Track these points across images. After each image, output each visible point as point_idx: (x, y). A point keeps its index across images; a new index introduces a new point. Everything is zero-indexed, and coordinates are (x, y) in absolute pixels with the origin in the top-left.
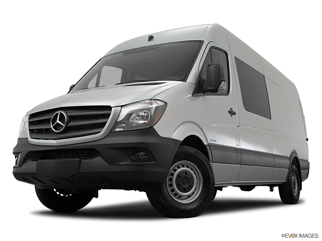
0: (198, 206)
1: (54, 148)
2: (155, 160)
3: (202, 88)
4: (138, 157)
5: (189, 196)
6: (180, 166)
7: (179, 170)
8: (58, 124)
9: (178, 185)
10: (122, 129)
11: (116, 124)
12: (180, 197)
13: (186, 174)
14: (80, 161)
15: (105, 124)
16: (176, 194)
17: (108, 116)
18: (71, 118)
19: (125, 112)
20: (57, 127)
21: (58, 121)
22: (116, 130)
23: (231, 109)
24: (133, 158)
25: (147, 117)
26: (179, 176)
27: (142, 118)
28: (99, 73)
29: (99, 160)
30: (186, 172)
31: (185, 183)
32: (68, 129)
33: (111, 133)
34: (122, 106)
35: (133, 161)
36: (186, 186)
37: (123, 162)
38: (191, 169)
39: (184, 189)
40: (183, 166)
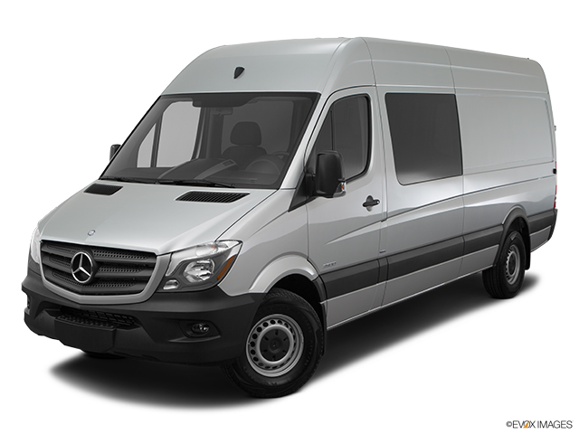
2: (220, 333)
3: (309, 189)
4: (197, 330)
5: (282, 365)
6: (269, 323)
7: (265, 330)
8: (81, 271)
9: (264, 352)
10: (173, 287)
11: (164, 280)
12: (268, 368)
13: (276, 334)
14: (114, 332)
15: (149, 278)
16: (261, 365)
17: (151, 267)
19: (178, 258)
22: (165, 288)
23: (369, 197)
24: (189, 333)
25: (211, 264)
26: (265, 337)
27: (205, 267)
28: (158, 122)
30: (277, 331)
31: (275, 346)
33: (158, 295)
34: (172, 253)
35: (188, 336)
36: (275, 351)
37: (173, 339)
38: (286, 325)
39: (274, 357)
40: (273, 322)
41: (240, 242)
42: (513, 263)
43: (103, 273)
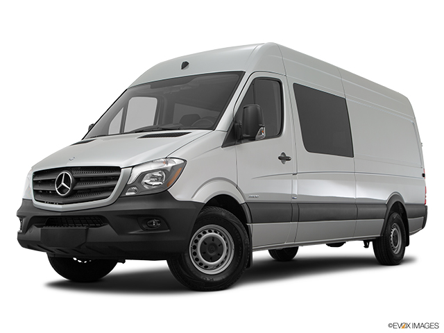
0: (227, 278)
1: (59, 214)
2: (169, 229)
4: (151, 225)
5: (218, 266)
6: (207, 231)
7: (204, 236)
8: (63, 186)
9: (203, 253)
10: (133, 193)
11: (126, 187)
12: (206, 267)
13: (213, 240)
14: (87, 230)
15: (114, 186)
16: (201, 264)
17: (117, 178)
18: (77, 180)
19: (137, 172)
20: (62, 189)
21: (63, 184)
22: (127, 194)
23: (283, 153)
25: (162, 177)
26: (204, 242)
27: (158, 179)
28: (125, 107)
29: (107, 228)
30: (213, 238)
31: (212, 250)
32: (74, 193)
33: (121, 198)
34: (133, 167)
35: (144, 230)
36: (212, 254)
37: (133, 231)
38: (221, 234)
39: (211, 258)
40: (210, 231)
41: (185, 161)
42: (396, 237)
43: (79, 186)
